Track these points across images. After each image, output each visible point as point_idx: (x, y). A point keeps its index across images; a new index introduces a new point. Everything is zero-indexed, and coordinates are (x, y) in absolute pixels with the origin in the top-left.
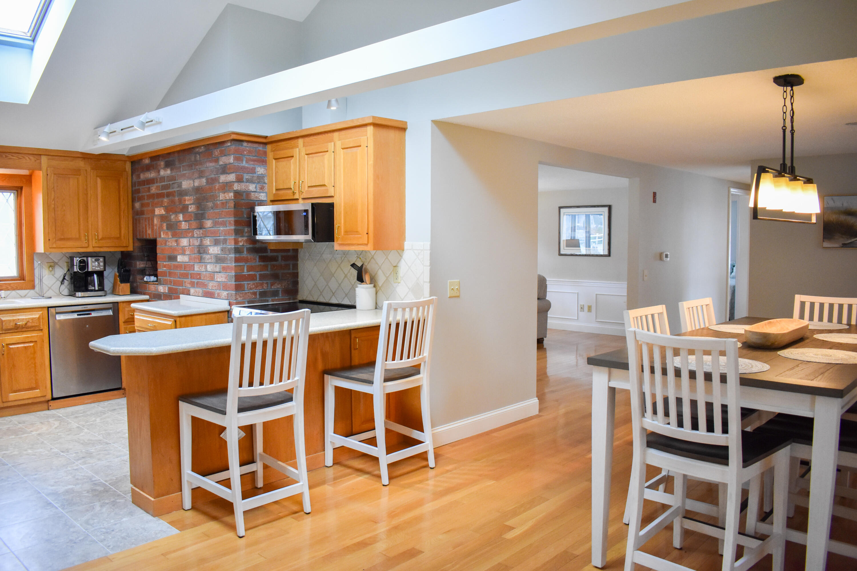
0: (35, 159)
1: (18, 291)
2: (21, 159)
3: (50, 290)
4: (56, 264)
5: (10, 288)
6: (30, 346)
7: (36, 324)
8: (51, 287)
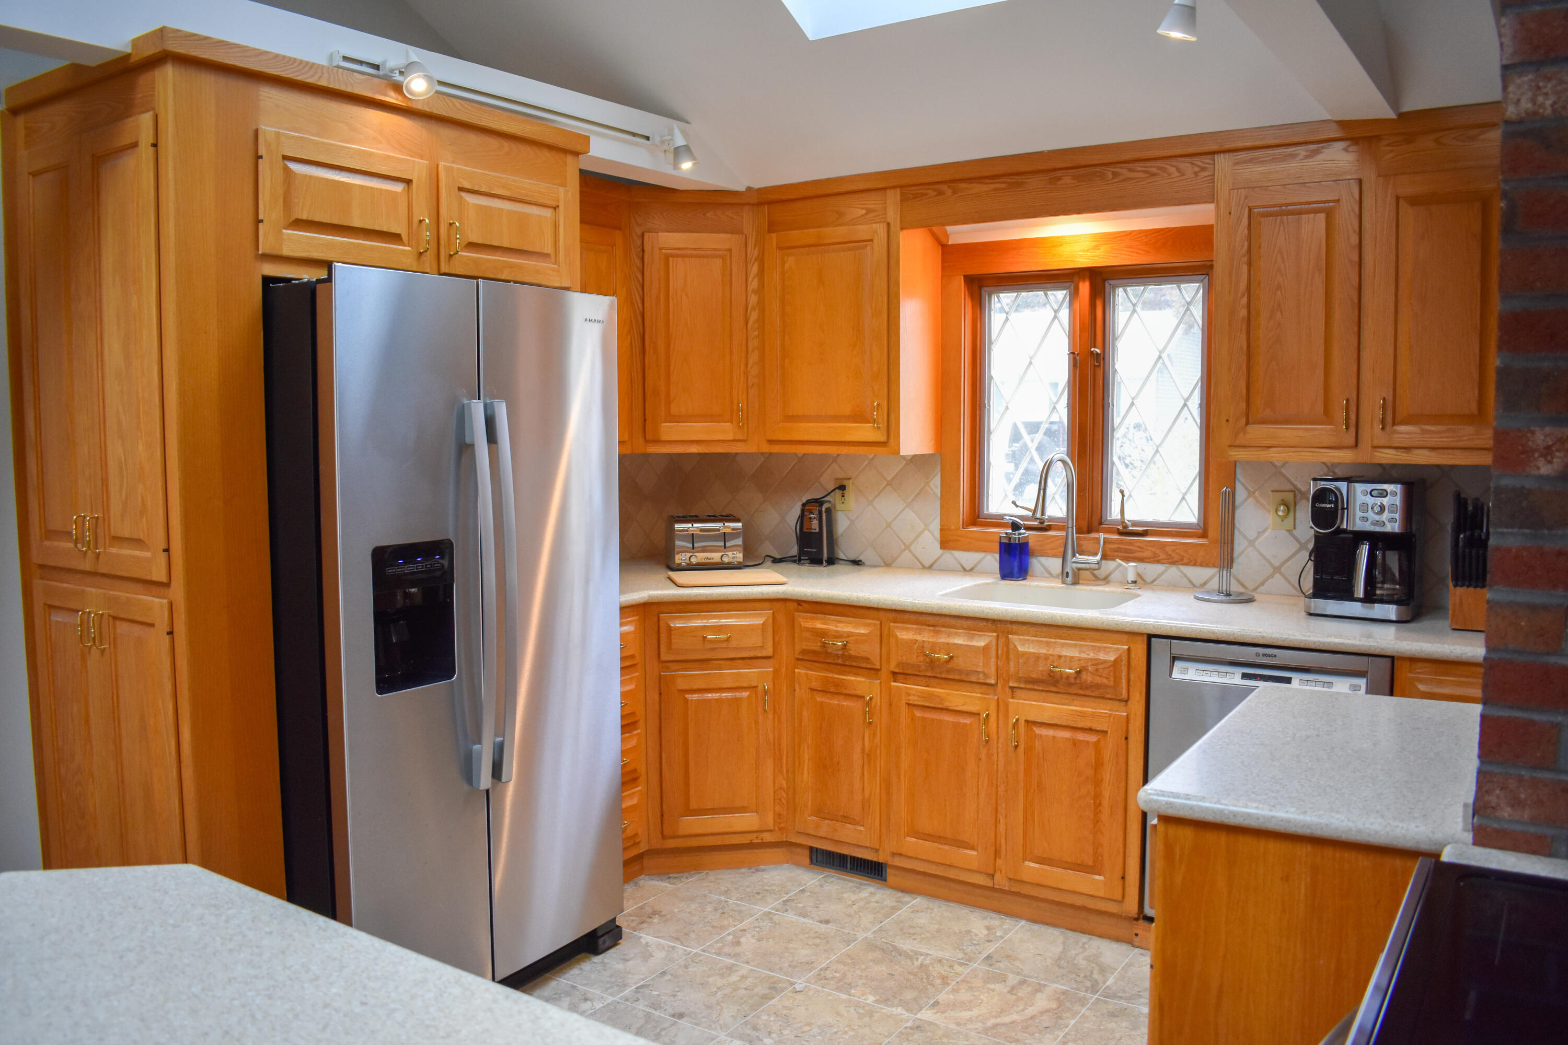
0: (1197, 169)
1: (1185, 569)
2: (1154, 175)
3: (1278, 575)
4: (1302, 498)
5: (1162, 556)
6: (1088, 742)
7: (1105, 681)
8: (1280, 568)
